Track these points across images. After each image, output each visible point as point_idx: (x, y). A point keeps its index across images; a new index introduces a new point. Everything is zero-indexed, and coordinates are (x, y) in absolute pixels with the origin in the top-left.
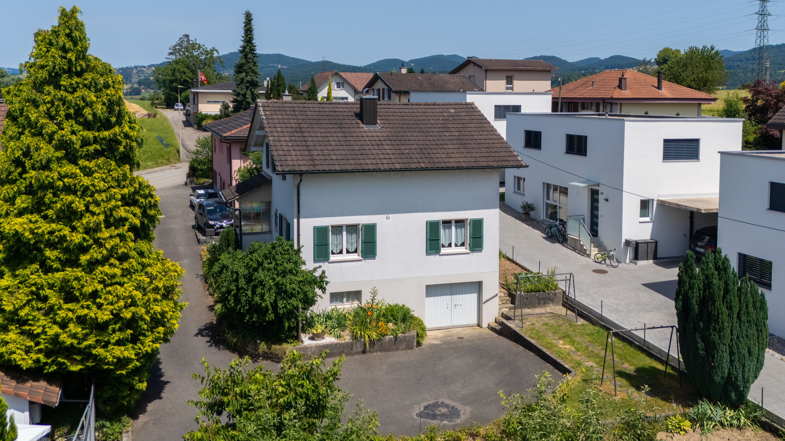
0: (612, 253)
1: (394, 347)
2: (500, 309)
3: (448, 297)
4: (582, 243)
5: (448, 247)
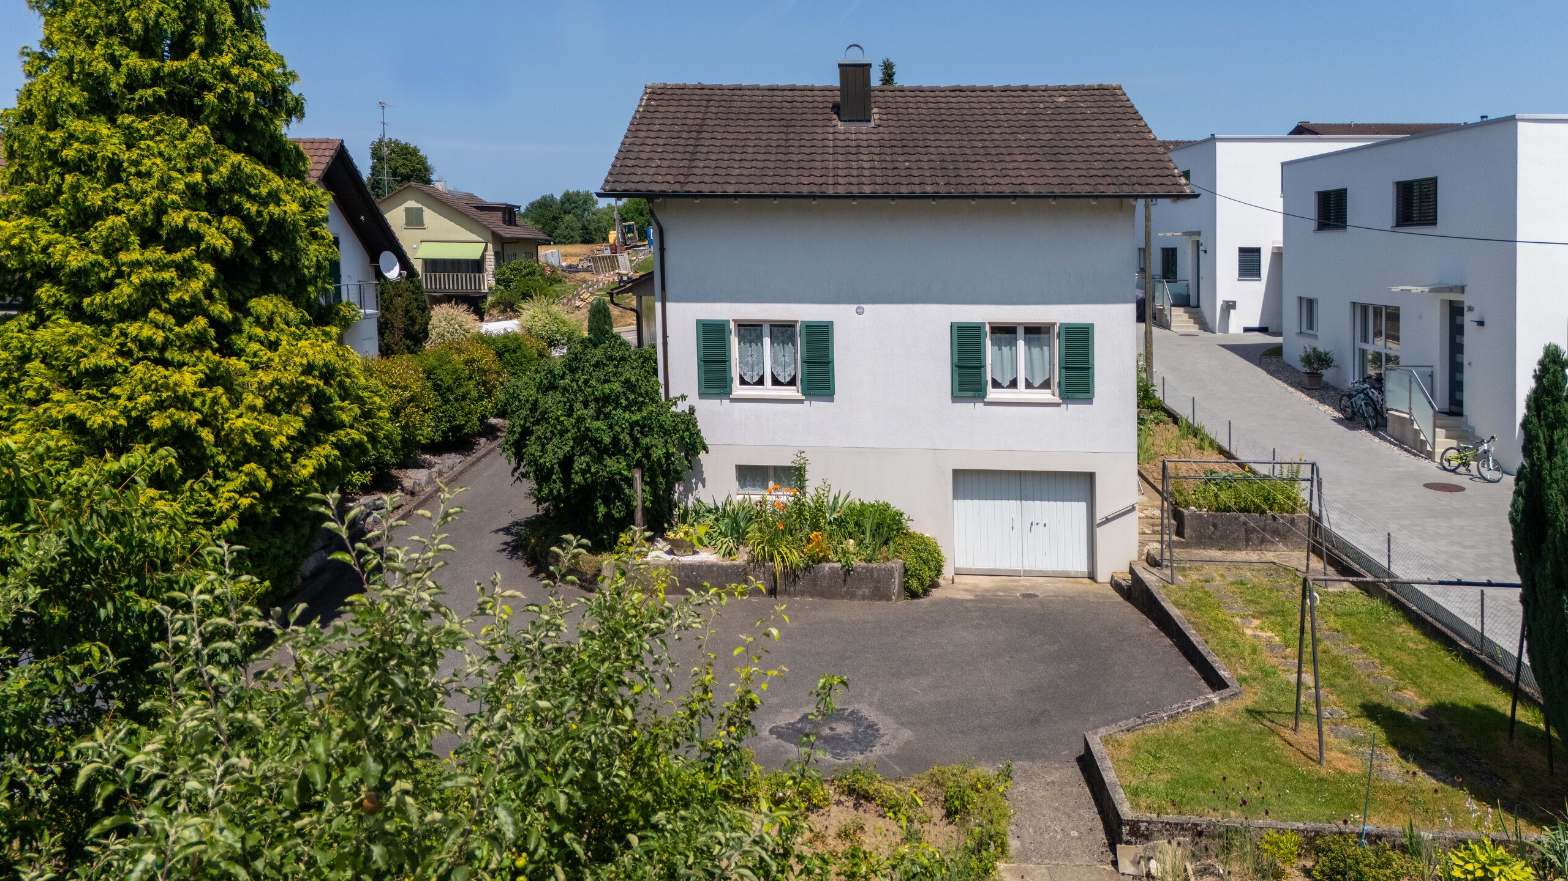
0: (1485, 446)
1: (844, 589)
2: (1142, 544)
3: (1014, 504)
4: (1416, 427)
5: (1009, 387)
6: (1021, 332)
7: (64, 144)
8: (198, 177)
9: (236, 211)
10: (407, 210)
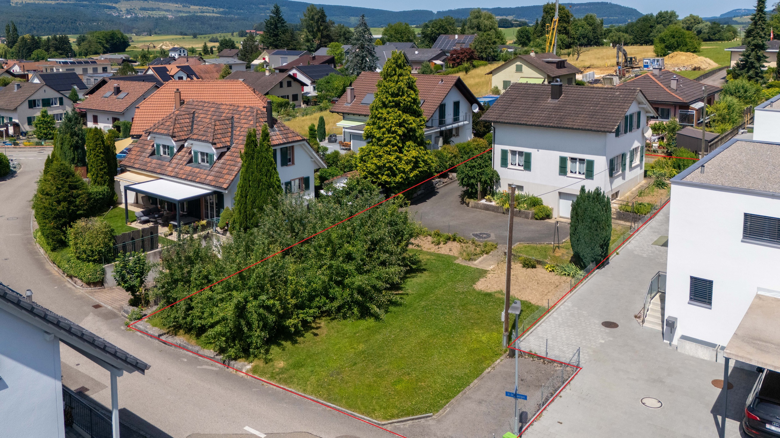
5: (574, 173)
6: (578, 160)
7: (378, 114)
8: (397, 121)
9: (404, 126)
10: (517, 65)
